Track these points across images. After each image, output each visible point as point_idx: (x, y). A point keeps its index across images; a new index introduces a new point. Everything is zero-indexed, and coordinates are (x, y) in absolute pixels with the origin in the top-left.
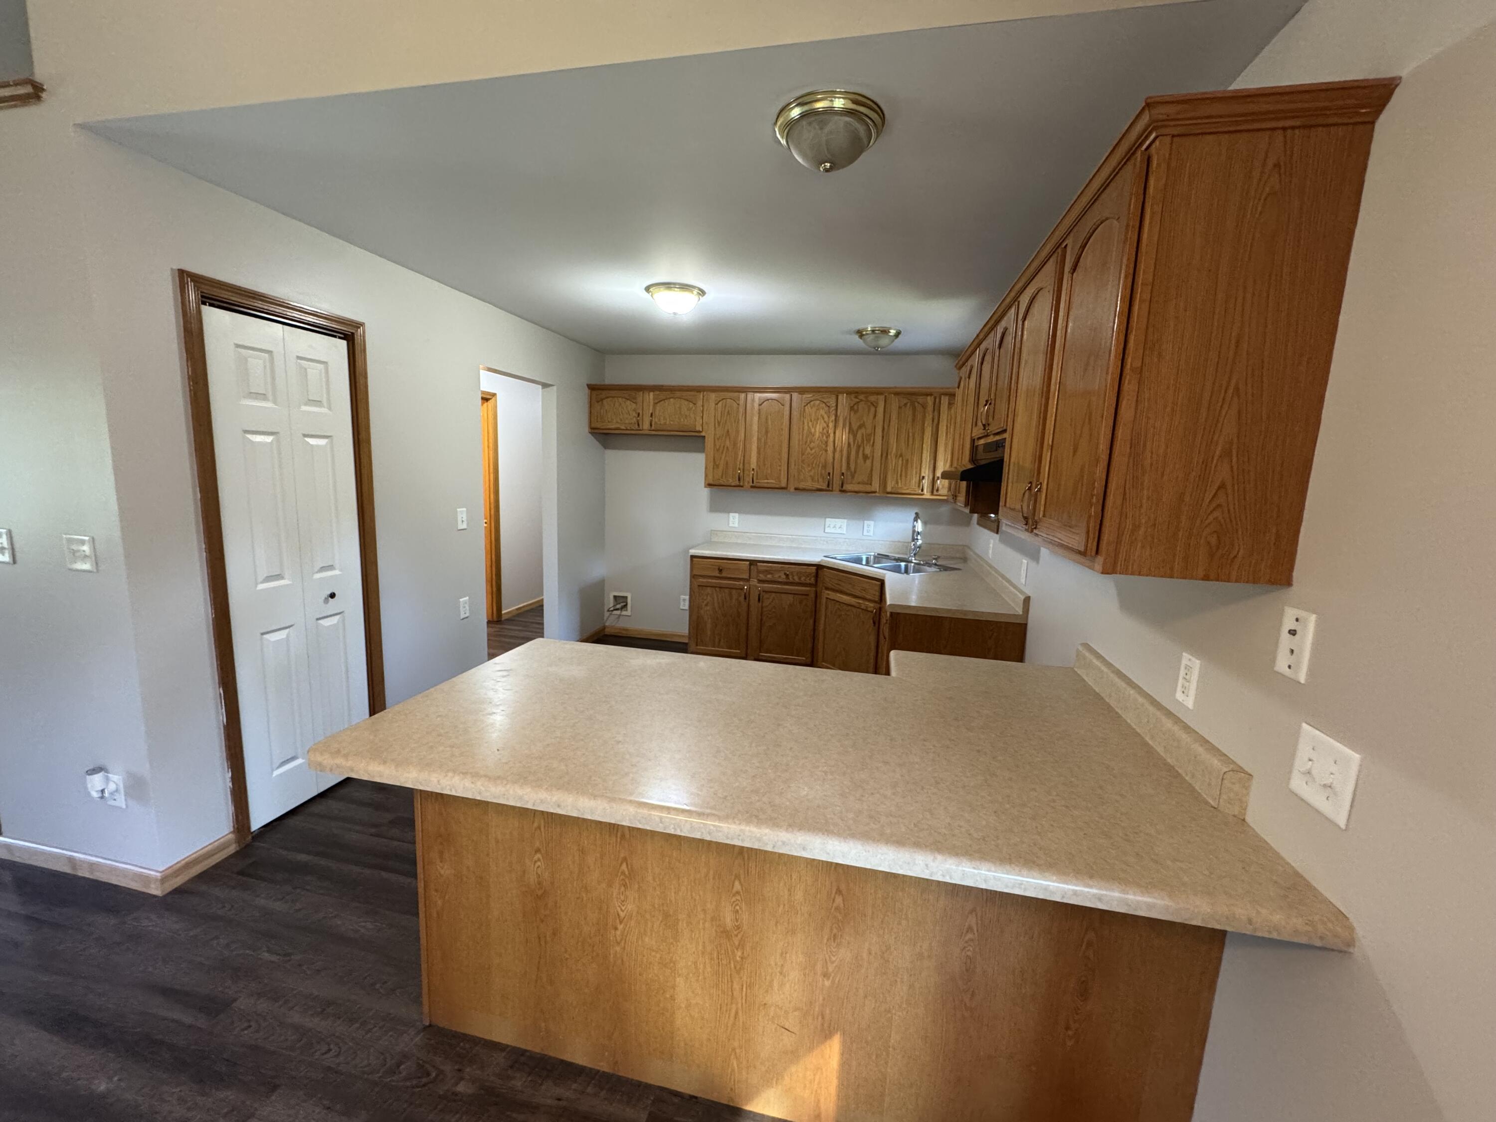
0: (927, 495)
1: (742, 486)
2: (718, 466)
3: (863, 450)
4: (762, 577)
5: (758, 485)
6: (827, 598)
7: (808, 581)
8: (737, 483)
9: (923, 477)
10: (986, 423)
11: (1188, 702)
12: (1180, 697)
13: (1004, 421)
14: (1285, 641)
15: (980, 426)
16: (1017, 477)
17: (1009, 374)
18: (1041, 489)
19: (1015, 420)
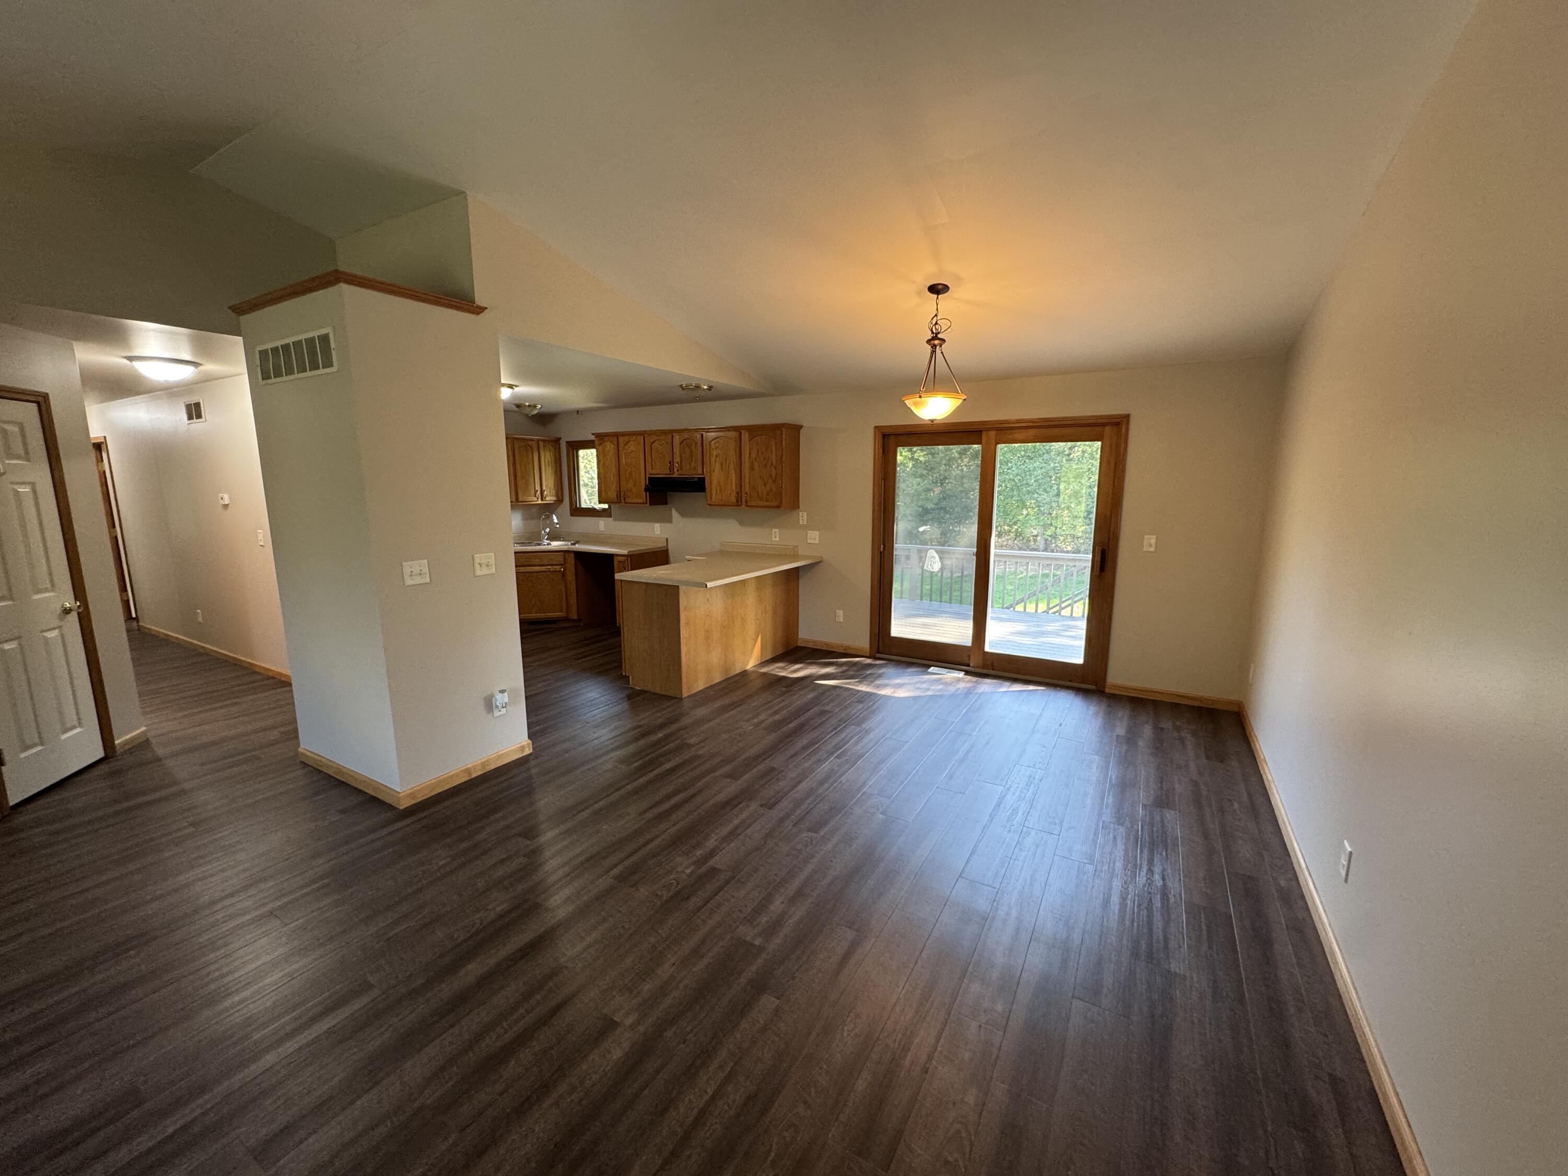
0: (539, 502)
9: (537, 491)
10: (671, 468)
11: (777, 539)
12: (774, 539)
13: (700, 471)
14: (801, 518)
15: (660, 471)
16: (721, 491)
17: (700, 456)
18: (746, 494)
19: (712, 472)
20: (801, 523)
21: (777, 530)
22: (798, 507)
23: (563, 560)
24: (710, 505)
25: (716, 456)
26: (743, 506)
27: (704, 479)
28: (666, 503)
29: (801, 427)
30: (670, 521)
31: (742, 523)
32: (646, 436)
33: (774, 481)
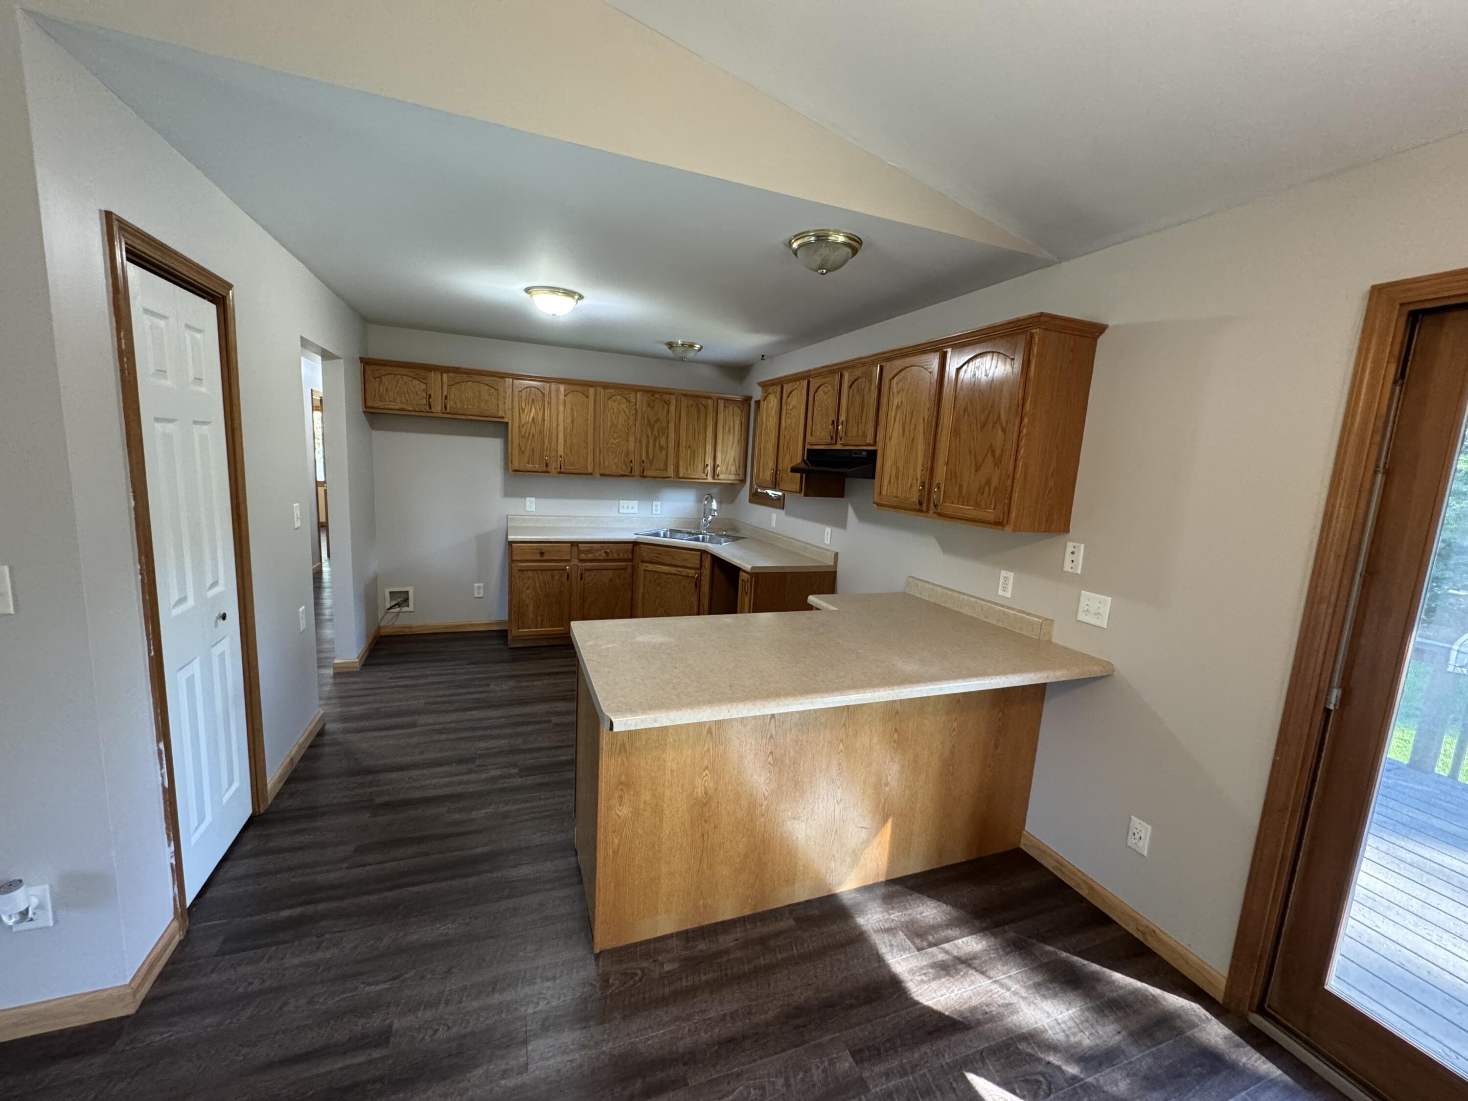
0: (710, 479)
1: (549, 472)
2: (523, 452)
3: (659, 443)
4: (583, 556)
5: (566, 471)
6: (645, 570)
7: (626, 557)
8: (545, 469)
9: (707, 465)
10: (835, 436)
11: (1008, 594)
12: (1001, 593)
13: (870, 439)
14: (1068, 557)
15: (820, 438)
16: (897, 477)
17: (872, 413)
18: (940, 487)
19: (887, 440)
20: (1067, 567)
21: (1011, 575)
22: (1067, 530)
23: (698, 562)
24: (878, 504)
25: (898, 407)
26: (931, 512)
27: (875, 452)
28: (842, 495)
29: (1100, 329)
30: (841, 523)
31: (948, 547)
32: (811, 379)
33: (997, 463)
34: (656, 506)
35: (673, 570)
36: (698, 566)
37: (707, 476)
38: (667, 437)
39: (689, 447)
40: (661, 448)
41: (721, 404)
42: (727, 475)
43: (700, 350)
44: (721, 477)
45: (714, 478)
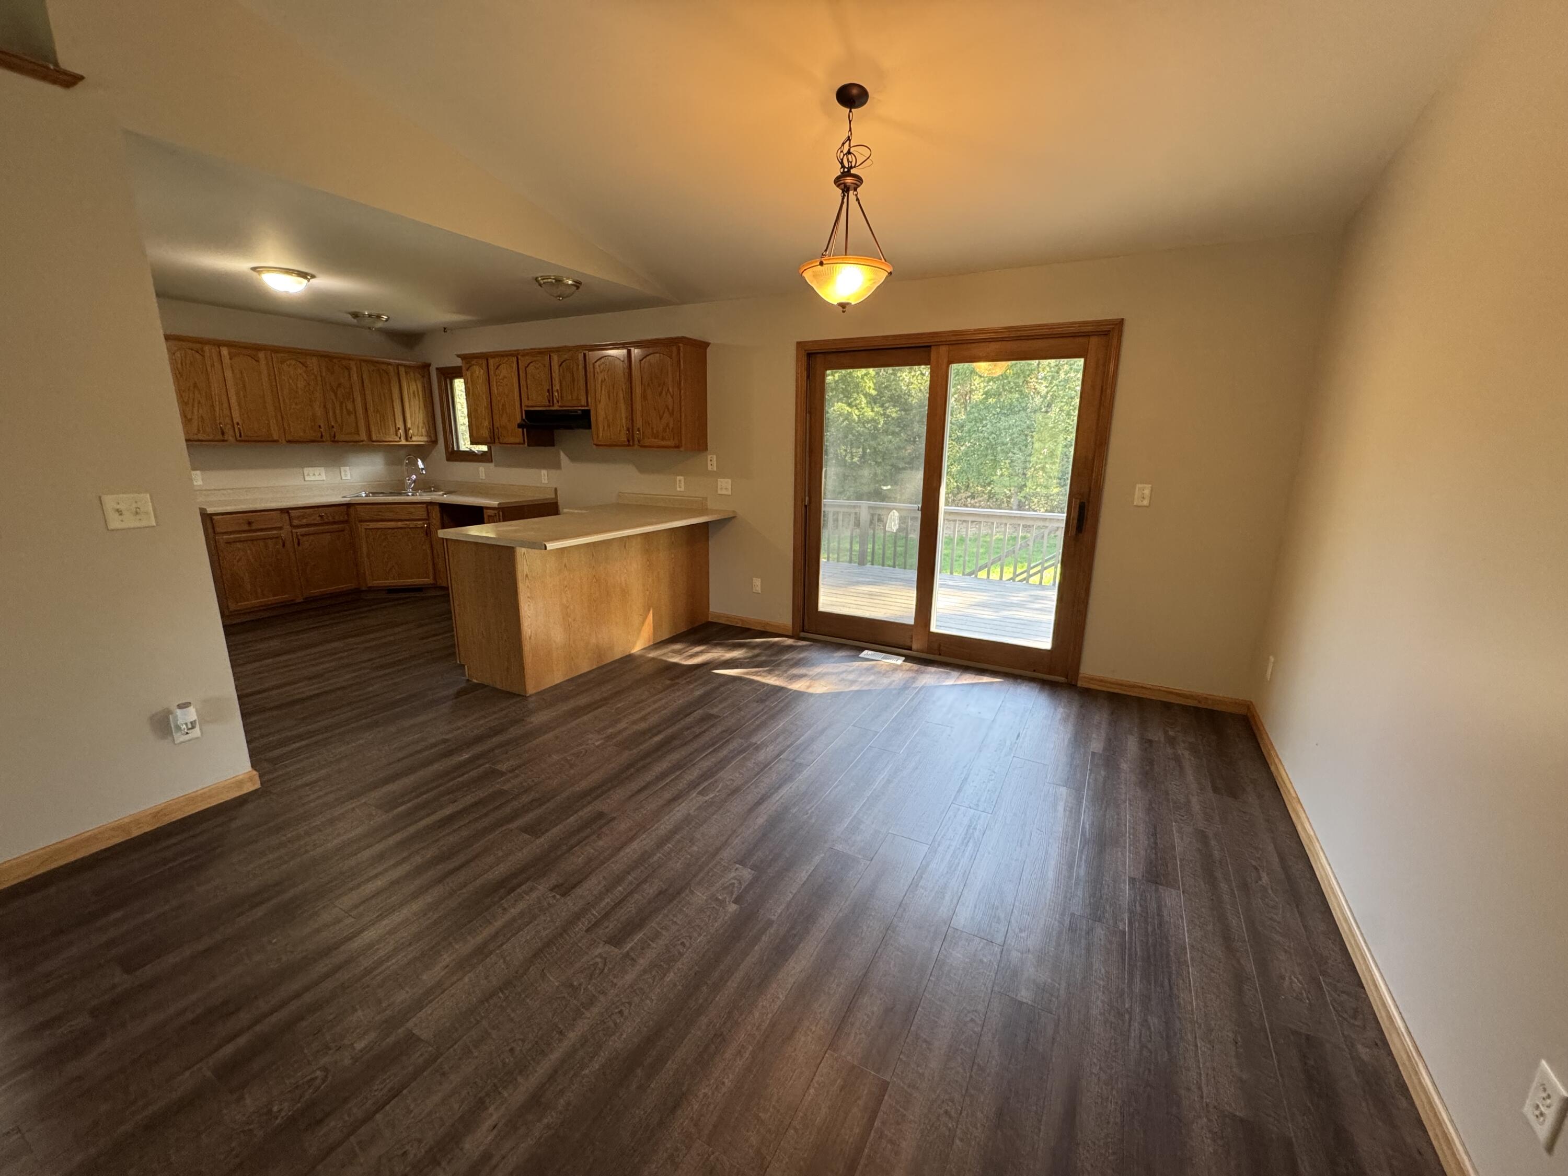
0: (403, 442)
1: (226, 441)
2: (190, 420)
3: (346, 407)
4: (296, 522)
5: (247, 439)
6: (366, 529)
7: (342, 518)
8: (220, 437)
9: (399, 429)
10: (551, 400)
11: (682, 489)
12: (678, 489)
13: (583, 402)
14: (709, 465)
15: (537, 401)
16: (609, 426)
17: (582, 383)
18: (639, 430)
19: (598, 403)
20: (710, 468)
21: (681, 478)
22: (706, 449)
23: (425, 513)
24: (597, 445)
25: (602, 381)
26: (636, 446)
27: (589, 411)
28: (552, 444)
29: (708, 344)
30: (557, 466)
31: (642, 469)
32: (519, 357)
33: (672, 414)
34: (345, 471)
35: (400, 524)
36: (425, 516)
37: (400, 438)
38: (353, 401)
39: (378, 411)
40: (349, 413)
41: (402, 370)
42: (419, 438)
43: (387, 320)
44: (414, 439)
45: (407, 440)
